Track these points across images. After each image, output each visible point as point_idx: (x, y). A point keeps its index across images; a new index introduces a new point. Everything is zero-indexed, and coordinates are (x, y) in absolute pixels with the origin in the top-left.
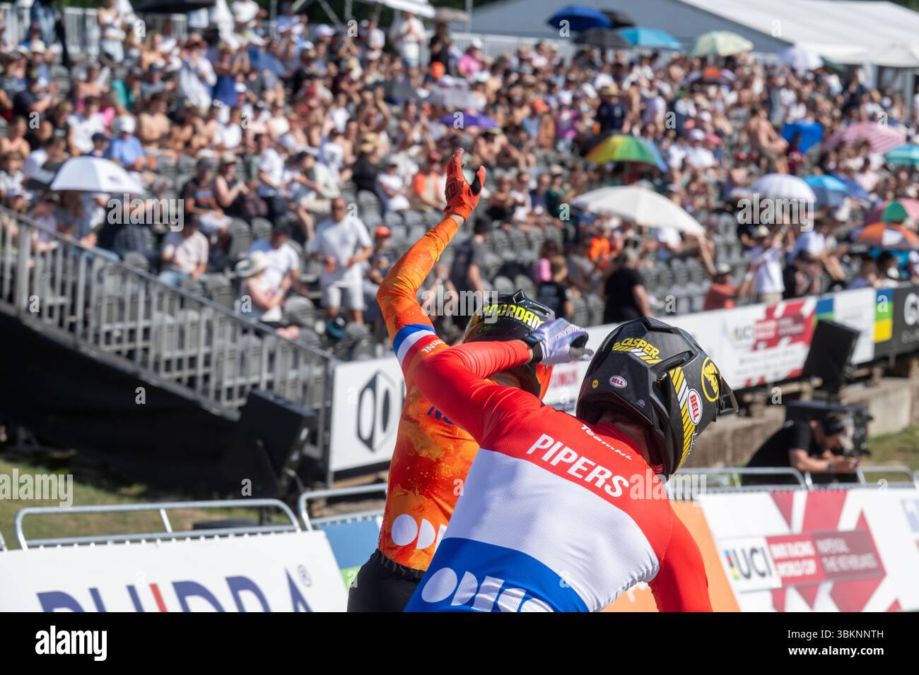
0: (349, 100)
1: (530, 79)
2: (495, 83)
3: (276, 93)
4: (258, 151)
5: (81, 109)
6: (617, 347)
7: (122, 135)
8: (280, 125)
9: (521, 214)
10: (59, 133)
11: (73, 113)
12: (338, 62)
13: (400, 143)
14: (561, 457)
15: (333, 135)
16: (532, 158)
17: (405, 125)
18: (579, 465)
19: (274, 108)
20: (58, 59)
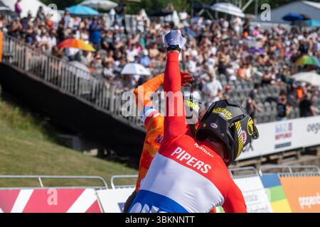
0: (217, 44)
1: (276, 37)
2: (265, 39)
3: (193, 42)
4: (187, 61)
5: (130, 47)
6: (214, 111)
7: (144, 56)
8: (195, 53)
9: (273, 82)
10: (124, 56)
11: (128, 48)
12: (213, 32)
13: (234, 58)
14: (184, 157)
15: (212, 56)
16: (277, 63)
17: (235, 53)
18: (191, 161)
19: (192, 47)
20: (123, 32)
